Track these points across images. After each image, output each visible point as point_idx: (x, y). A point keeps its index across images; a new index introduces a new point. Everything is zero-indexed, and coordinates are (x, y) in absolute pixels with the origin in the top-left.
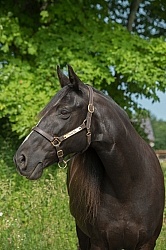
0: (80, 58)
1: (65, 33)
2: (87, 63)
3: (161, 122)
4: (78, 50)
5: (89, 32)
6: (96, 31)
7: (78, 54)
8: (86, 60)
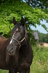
0: (13, 13)
1: (9, 5)
2: (16, 15)
3: (41, 34)
4: (13, 11)
5: (16, 5)
6: (18, 5)
7: (13, 12)
8: (15, 13)
